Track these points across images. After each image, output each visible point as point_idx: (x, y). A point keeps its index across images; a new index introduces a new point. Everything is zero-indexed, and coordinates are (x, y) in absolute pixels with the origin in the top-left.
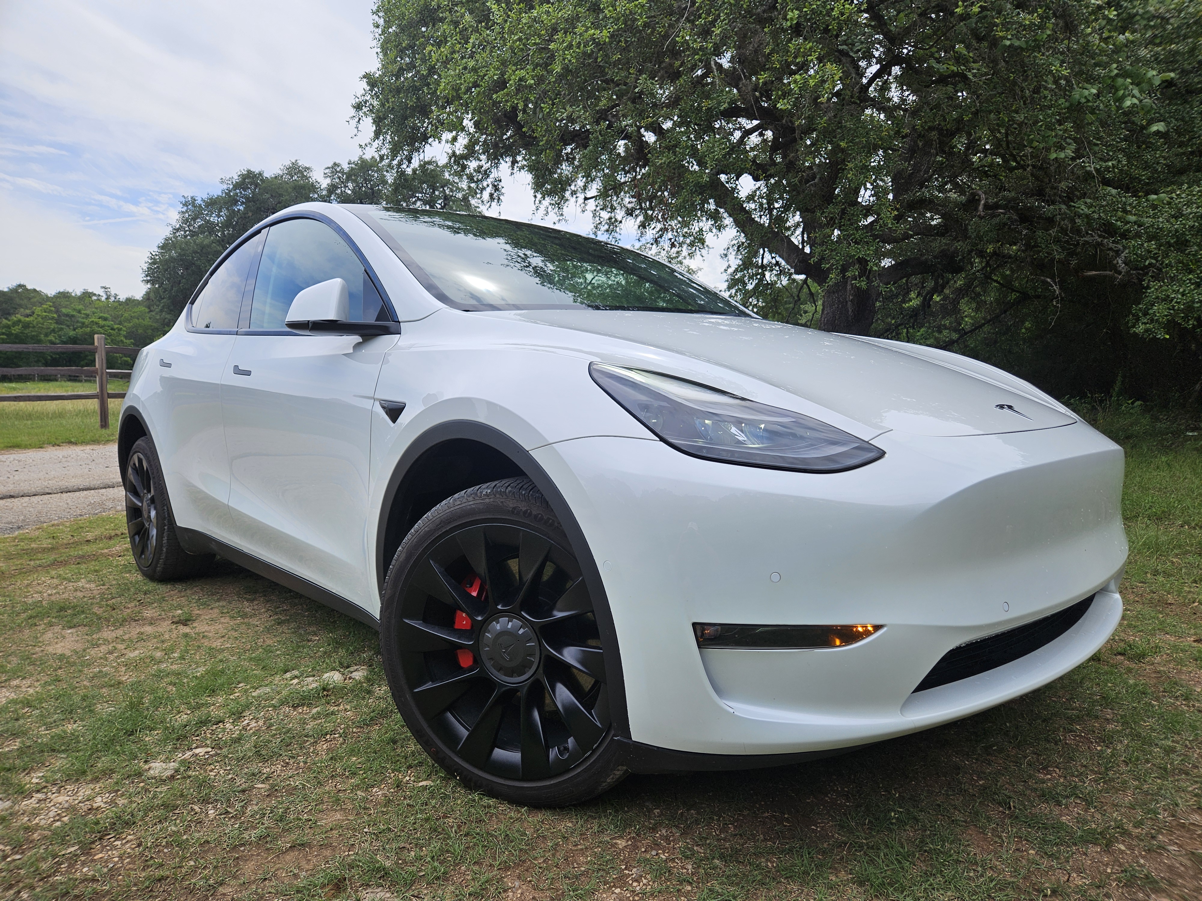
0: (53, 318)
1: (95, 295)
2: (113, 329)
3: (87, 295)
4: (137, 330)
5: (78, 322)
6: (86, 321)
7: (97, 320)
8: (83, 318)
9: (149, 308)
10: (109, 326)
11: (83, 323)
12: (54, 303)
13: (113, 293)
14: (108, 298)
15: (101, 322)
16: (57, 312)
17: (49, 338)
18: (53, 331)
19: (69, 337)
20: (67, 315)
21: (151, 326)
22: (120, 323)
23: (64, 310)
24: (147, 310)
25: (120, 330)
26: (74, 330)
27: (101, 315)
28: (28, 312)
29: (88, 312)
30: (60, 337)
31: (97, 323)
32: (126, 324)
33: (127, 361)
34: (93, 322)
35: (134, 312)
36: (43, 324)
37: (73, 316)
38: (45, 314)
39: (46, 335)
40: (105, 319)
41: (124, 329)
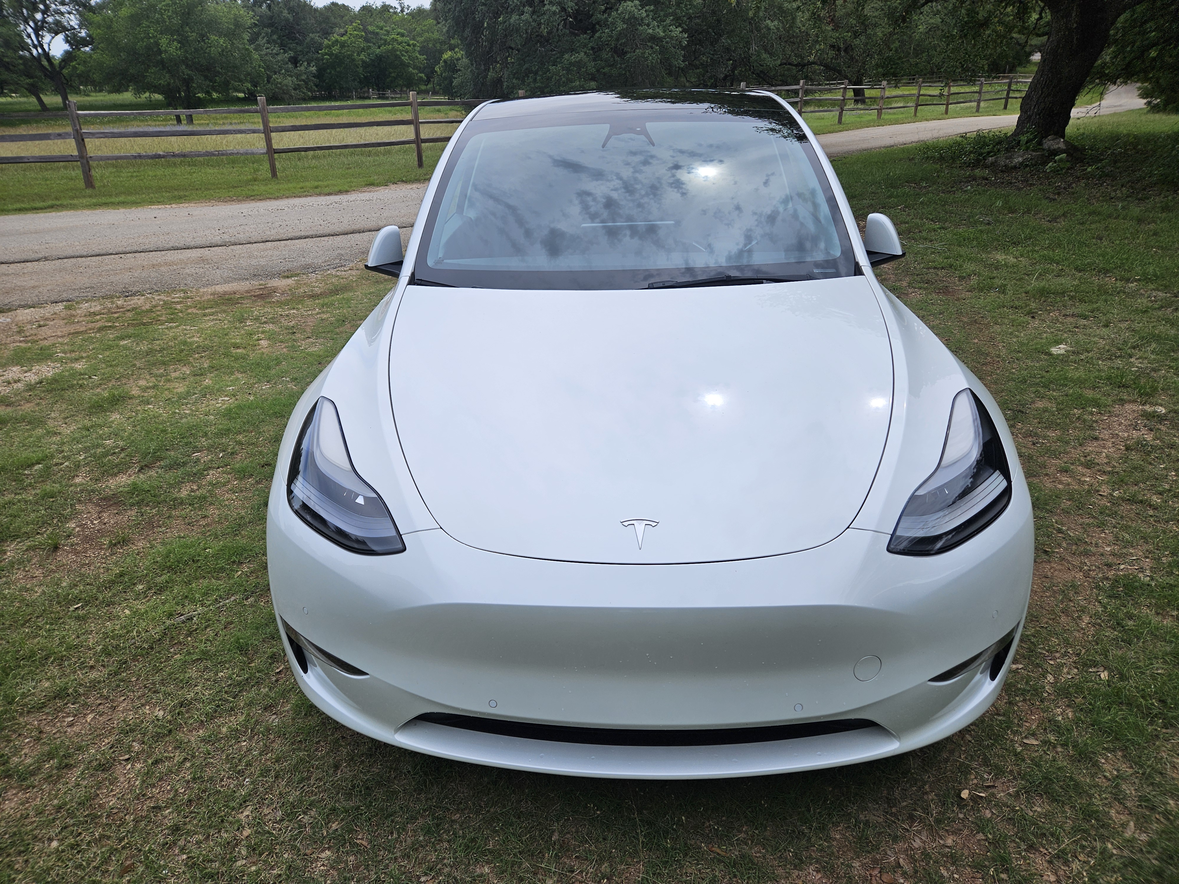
0: (362, 36)
1: (392, 7)
2: (409, 45)
3: (386, 8)
4: (428, 44)
5: (381, 39)
6: (388, 38)
7: (395, 37)
8: (385, 35)
9: (436, 20)
10: (406, 43)
11: (386, 40)
12: (361, 20)
13: (406, 5)
14: (402, 11)
15: (400, 39)
16: (365, 30)
17: (361, 57)
18: (363, 50)
19: (376, 55)
20: (373, 33)
21: (439, 39)
22: (414, 39)
23: (370, 28)
24: (435, 22)
25: (414, 45)
26: (379, 47)
27: (399, 30)
28: (342, 30)
29: (388, 28)
30: (369, 55)
31: (396, 40)
32: (418, 39)
33: (421, 77)
34: (393, 38)
35: (425, 26)
36: (355, 43)
37: (377, 34)
38: (355, 32)
39: (359, 55)
40: (403, 35)
41: (418, 45)
